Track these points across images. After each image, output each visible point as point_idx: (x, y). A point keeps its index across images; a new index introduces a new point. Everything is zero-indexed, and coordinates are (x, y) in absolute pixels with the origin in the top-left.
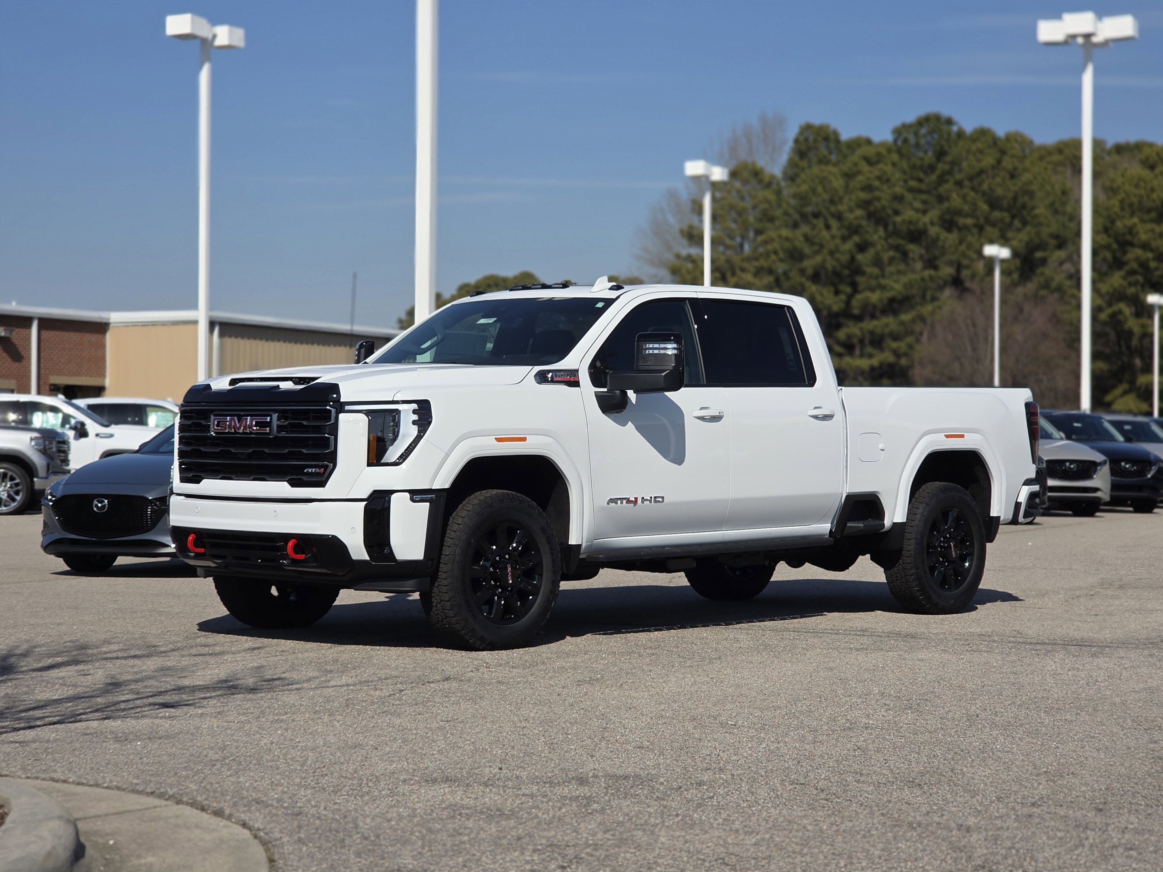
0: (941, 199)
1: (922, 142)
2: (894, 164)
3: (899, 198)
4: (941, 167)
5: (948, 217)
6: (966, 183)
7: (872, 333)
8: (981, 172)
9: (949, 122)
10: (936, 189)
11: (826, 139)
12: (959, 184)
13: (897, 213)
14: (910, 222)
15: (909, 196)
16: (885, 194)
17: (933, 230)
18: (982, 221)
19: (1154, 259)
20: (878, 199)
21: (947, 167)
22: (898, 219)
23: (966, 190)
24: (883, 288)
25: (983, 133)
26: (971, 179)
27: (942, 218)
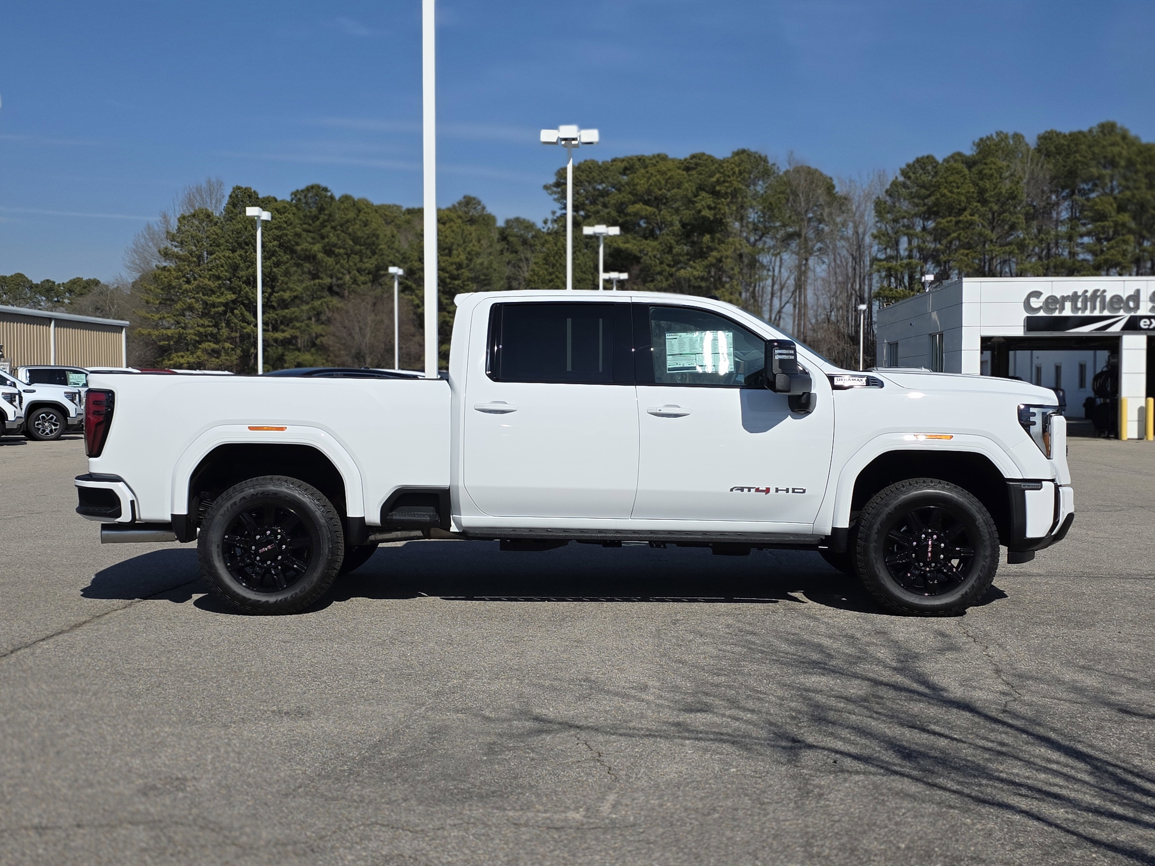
0: (323, 237)
1: (310, 201)
2: (294, 214)
3: (298, 235)
4: (322, 217)
5: (328, 248)
6: (339, 227)
7: (284, 317)
8: (348, 221)
9: (326, 190)
10: (319, 230)
11: (250, 196)
12: (334, 228)
13: (297, 244)
14: (306, 250)
15: (304, 234)
16: (290, 232)
17: (320, 255)
18: (349, 252)
19: (449, 277)
20: (286, 235)
21: (326, 217)
22: (299, 248)
23: (339, 232)
24: (291, 290)
25: (346, 198)
26: (342, 225)
27: (324, 248)
